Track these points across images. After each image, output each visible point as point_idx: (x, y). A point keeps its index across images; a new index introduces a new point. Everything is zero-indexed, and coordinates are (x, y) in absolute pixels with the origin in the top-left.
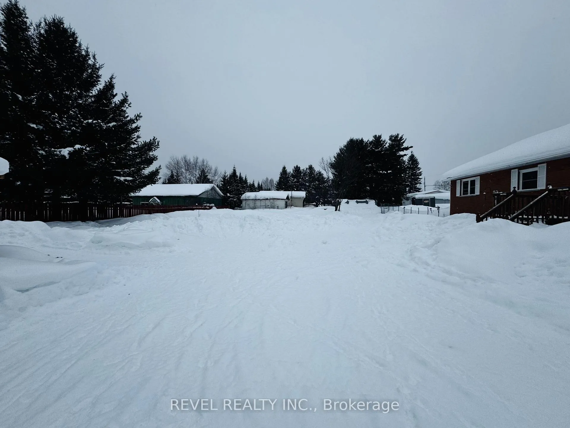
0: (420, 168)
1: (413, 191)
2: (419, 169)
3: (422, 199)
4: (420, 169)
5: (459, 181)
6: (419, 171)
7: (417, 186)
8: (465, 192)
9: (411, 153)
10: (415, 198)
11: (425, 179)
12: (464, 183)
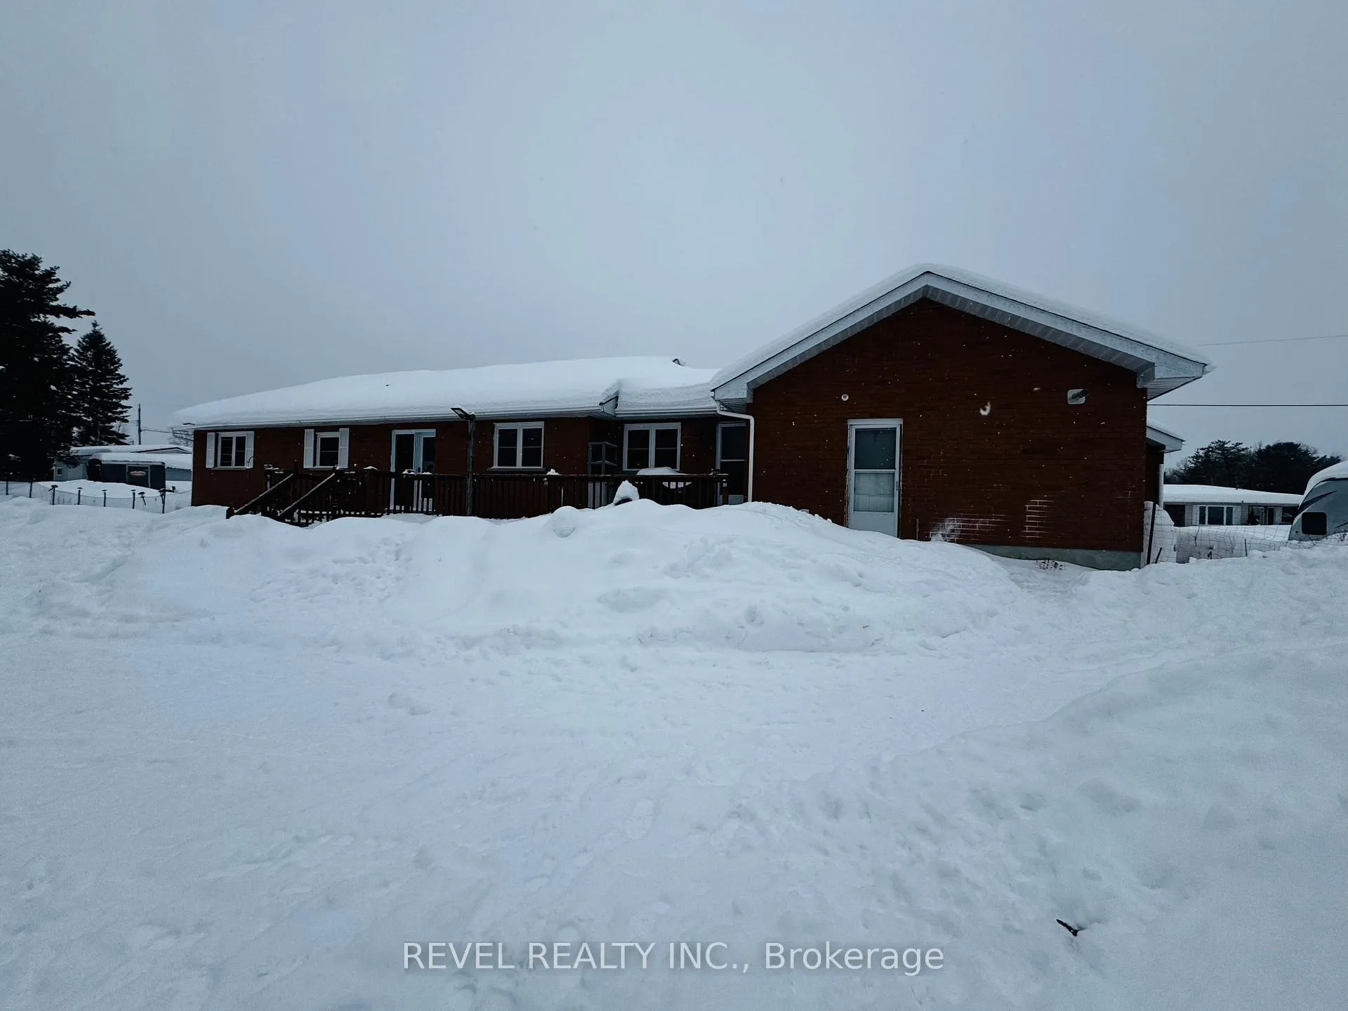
0: (124, 377)
1: (96, 438)
2: (122, 379)
3: (125, 465)
4: (125, 380)
5: (214, 434)
6: (121, 386)
7: (112, 427)
8: (226, 460)
9: (92, 328)
10: (99, 462)
11: (139, 410)
12: (222, 441)
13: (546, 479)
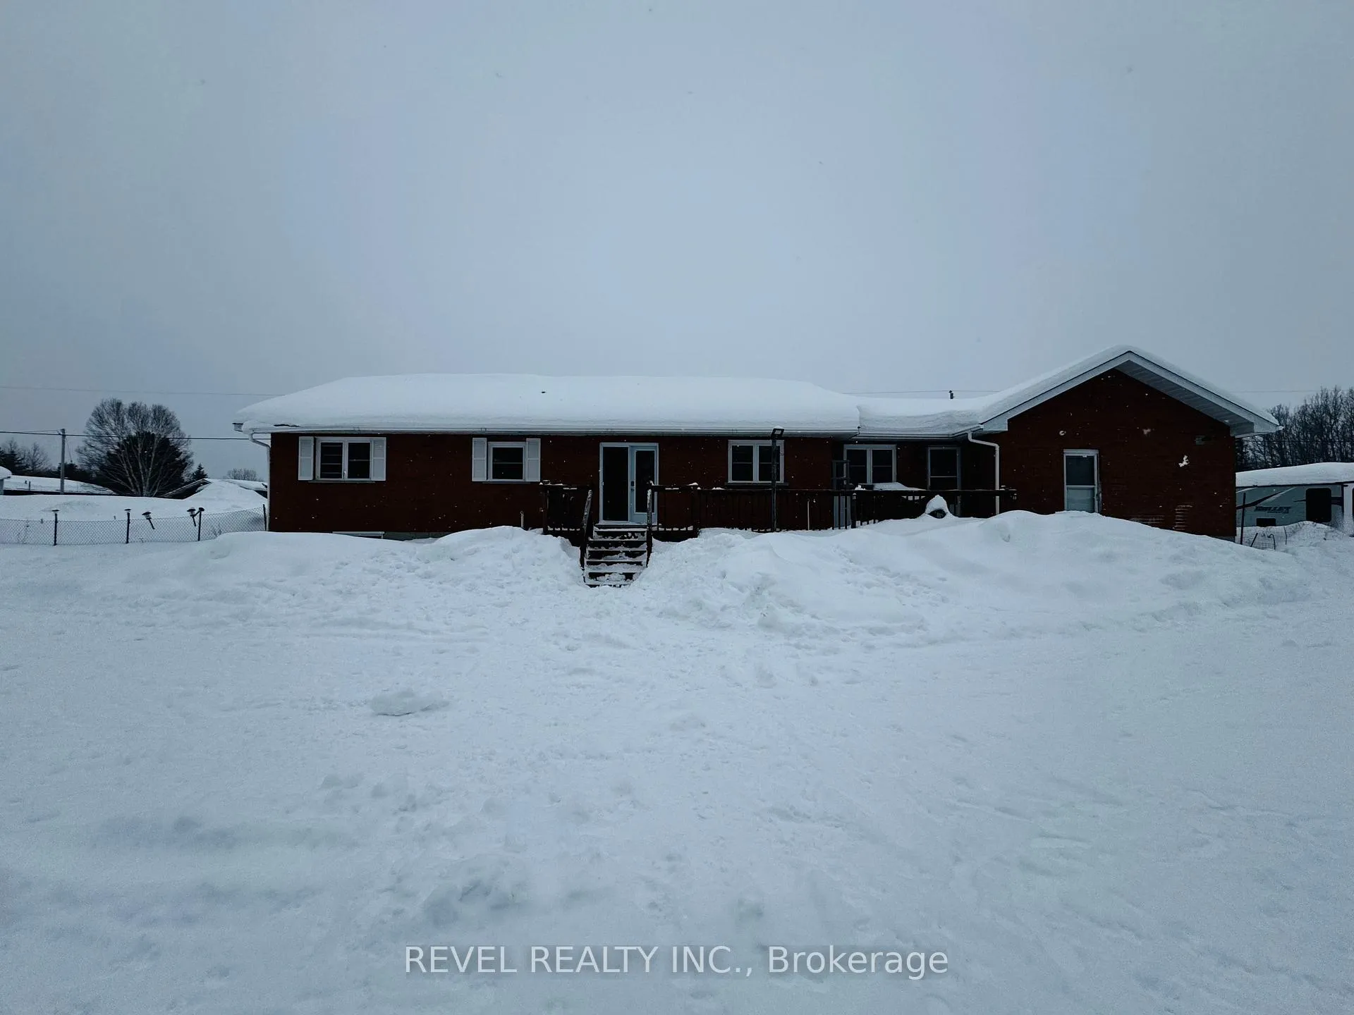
5: (312, 438)
12: (322, 447)
13: (855, 494)
